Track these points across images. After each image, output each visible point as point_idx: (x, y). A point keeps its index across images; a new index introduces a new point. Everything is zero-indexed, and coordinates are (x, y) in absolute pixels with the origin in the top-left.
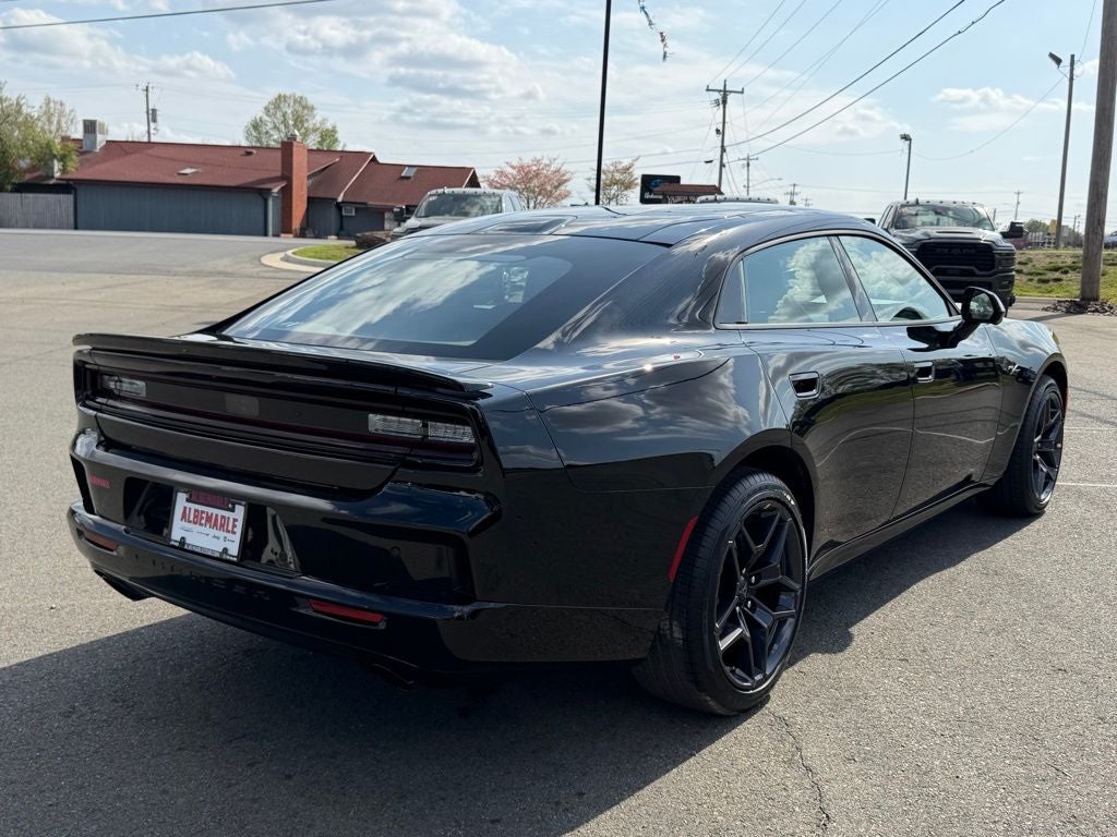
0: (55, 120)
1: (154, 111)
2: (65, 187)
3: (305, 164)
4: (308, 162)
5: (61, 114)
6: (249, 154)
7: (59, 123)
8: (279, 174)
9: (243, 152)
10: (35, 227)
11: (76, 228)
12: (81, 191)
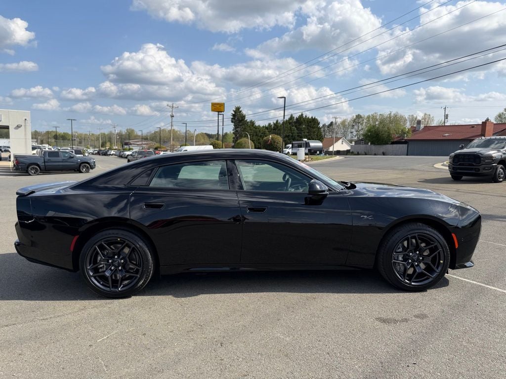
0: (426, 120)
1: (447, 115)
2: (406, 142)
3: (492, 129)
4: (494, 128)
5: (429, 118)
6: (473, 127)
7: (428, 122)
8: (480, 134)
9: (471, 127)
10: (395, 155)
11: (407, 155)
12: (410, 143)
